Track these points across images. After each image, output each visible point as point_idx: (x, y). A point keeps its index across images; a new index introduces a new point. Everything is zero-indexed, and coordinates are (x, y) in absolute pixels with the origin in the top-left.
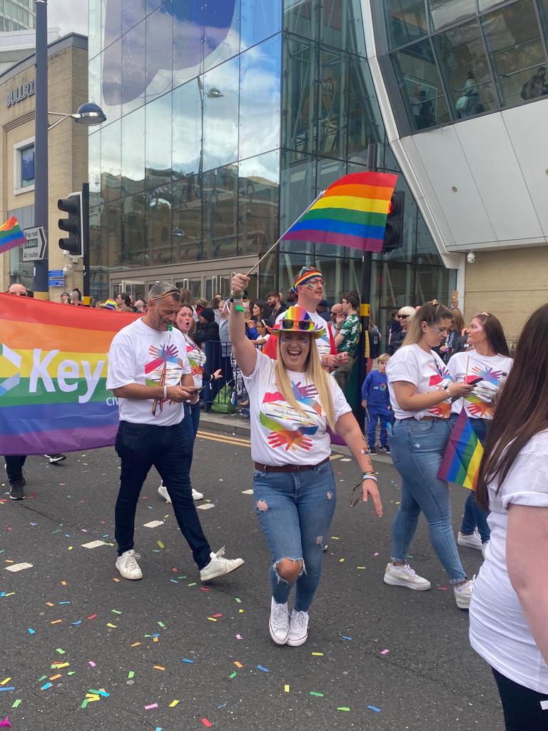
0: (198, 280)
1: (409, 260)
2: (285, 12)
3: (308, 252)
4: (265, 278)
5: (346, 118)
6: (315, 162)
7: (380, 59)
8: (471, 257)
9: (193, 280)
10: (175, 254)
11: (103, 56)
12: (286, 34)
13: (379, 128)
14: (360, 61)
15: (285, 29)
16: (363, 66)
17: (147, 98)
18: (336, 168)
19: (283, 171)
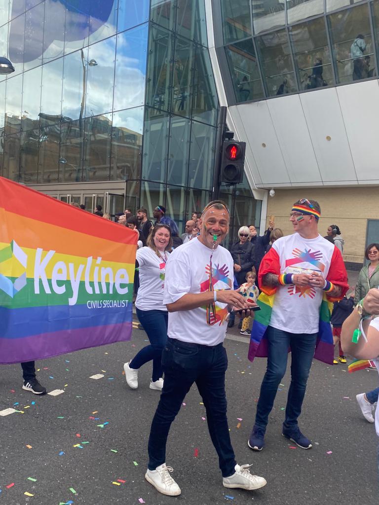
0: (78, 196)
1: (231, 192)
2: (152, 8)
3: (162, 181)
4: (130, 198)
5: (192, 88)
6: (169, 117)
7: (217, 50)
8: (272, 192)
9: (74, 196)
10: (61, 176)
11: (10, 25)
12: (152, 24)
13: (214, 98)
14: (203, 50)
15: (151, 20)
16: (205, 54)
17: (44, 60)
18: (183, 124)
19: (146, 122)
